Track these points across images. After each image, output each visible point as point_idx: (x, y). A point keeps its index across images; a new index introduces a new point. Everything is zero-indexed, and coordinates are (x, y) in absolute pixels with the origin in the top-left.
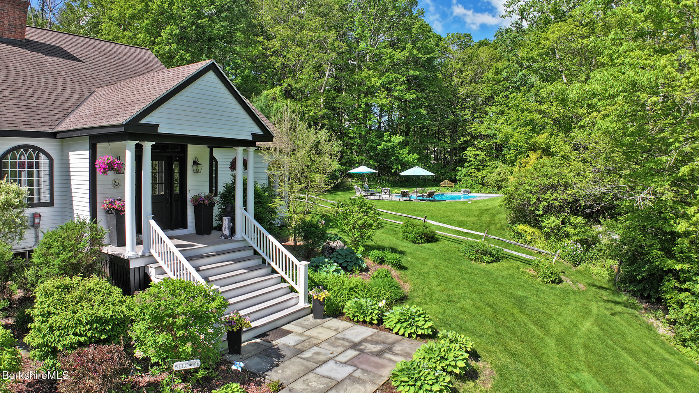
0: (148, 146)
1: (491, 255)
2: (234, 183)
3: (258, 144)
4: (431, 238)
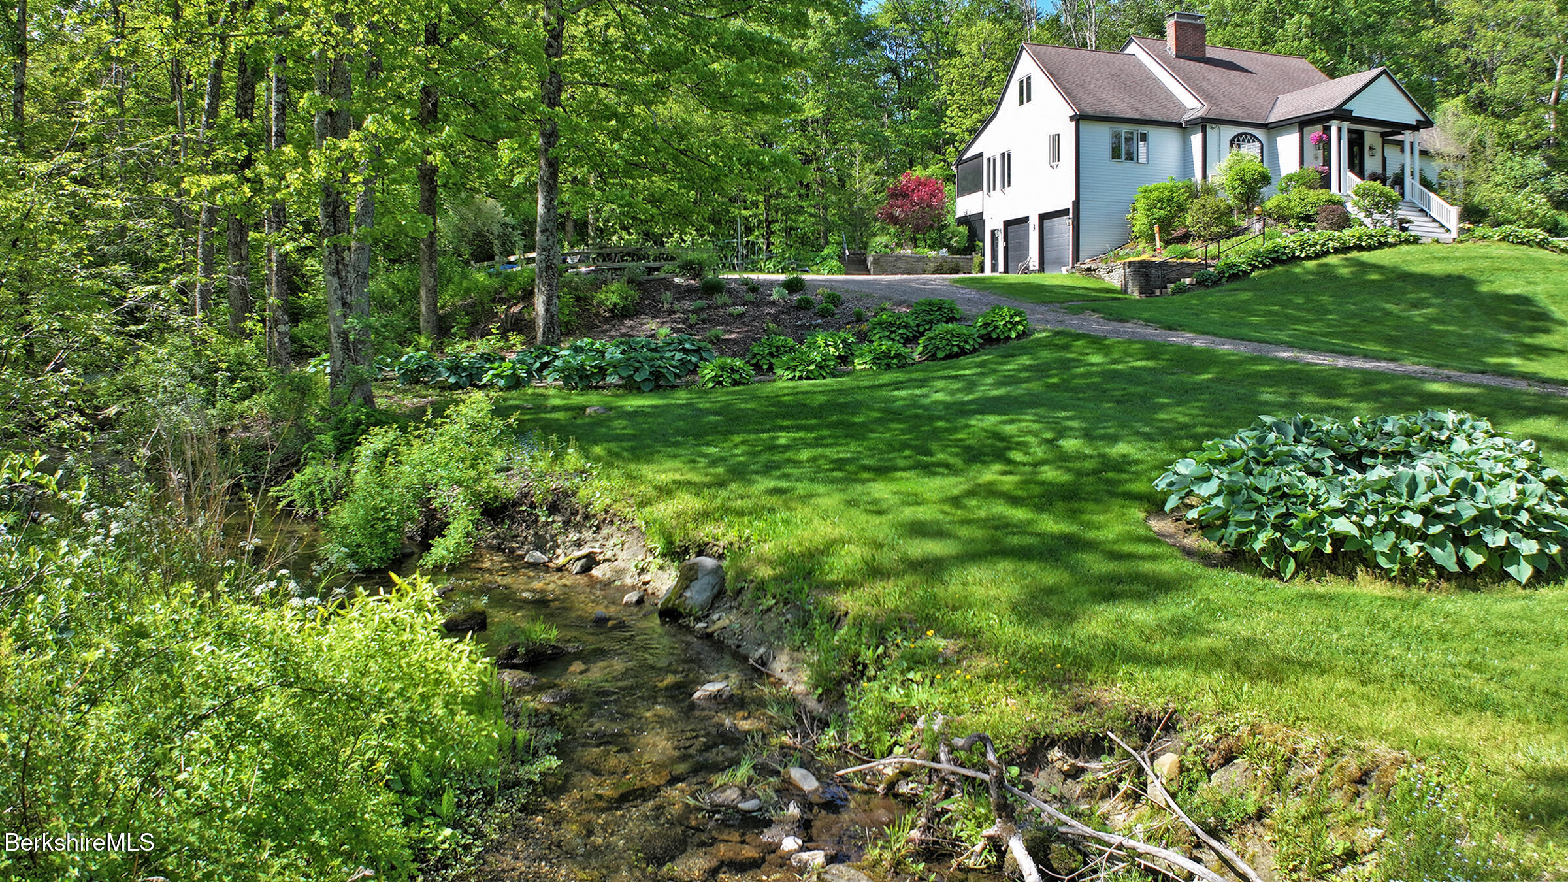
0: (1345, 124)
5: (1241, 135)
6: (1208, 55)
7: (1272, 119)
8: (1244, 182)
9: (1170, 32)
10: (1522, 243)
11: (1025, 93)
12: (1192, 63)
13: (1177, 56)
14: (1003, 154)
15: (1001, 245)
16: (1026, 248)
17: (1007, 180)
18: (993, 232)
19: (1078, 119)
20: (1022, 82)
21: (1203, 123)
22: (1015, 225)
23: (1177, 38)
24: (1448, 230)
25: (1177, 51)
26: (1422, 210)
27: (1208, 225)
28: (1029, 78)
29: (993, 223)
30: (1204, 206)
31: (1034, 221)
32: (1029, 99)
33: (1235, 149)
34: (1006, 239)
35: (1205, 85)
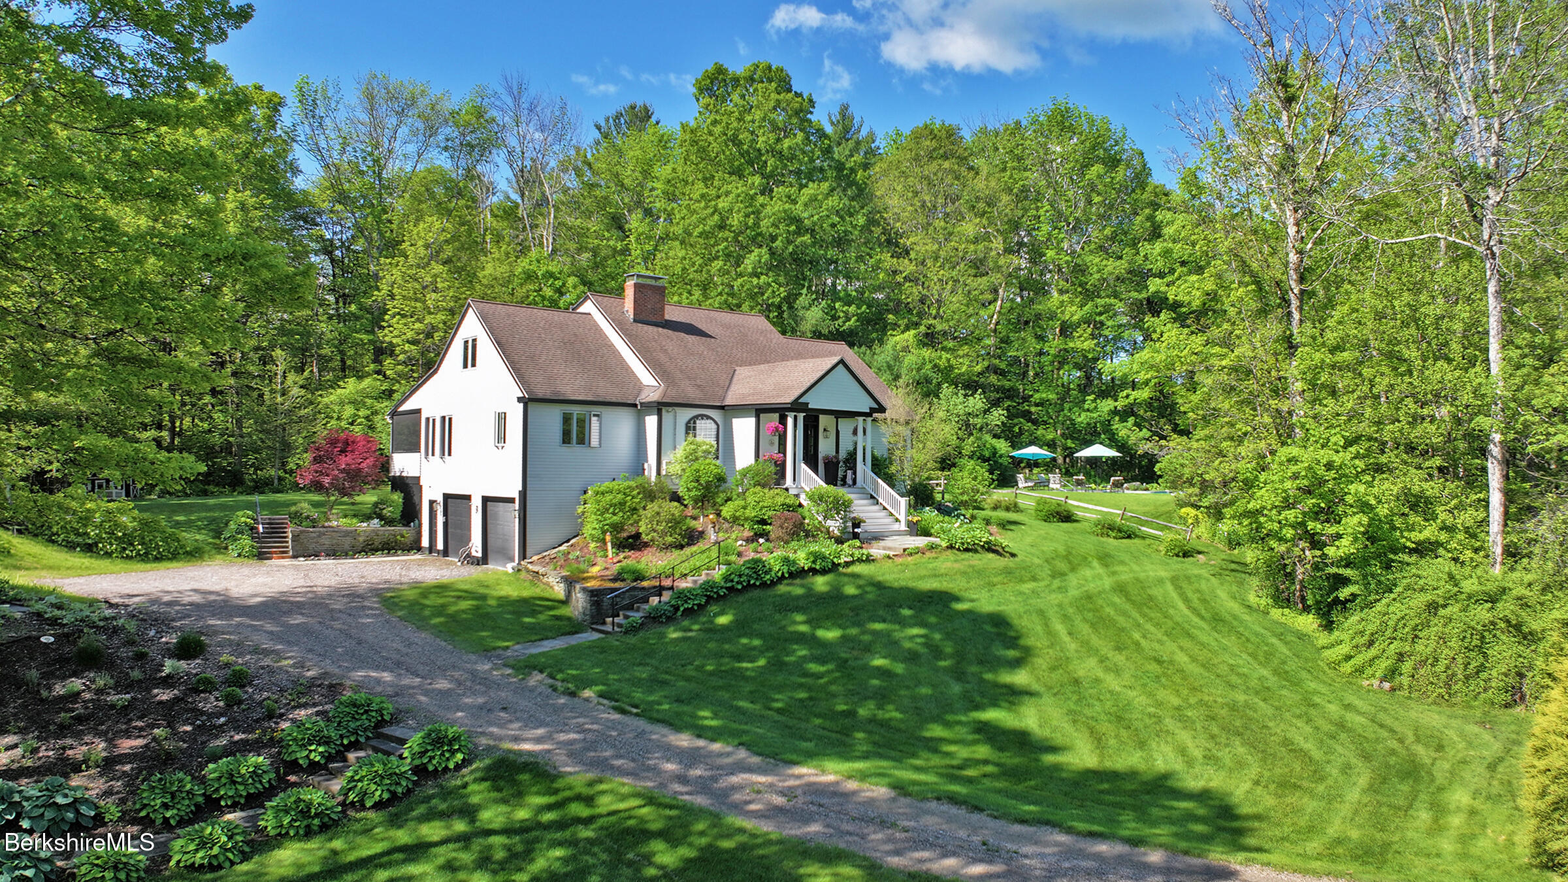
0: (801, 416)
1: (1120, 531)
2: (855, 449)
3: (875, 415)
4: (1066, 517)
5: (697, 417)
6: (667, 317)
7: (729, 401)
8: (700, 484)
9: (630, 293)
10: (967, 550)
11: (470, 358)
12: (651, 328)
13: (635, 321)
14: (443, 418)
15: (440, 519)
16: (468, 528)
17: (447, 449)
18: (432, 503)
19: (525, 401)
20: (466, 342)
21: (659, 407)
22: (455, 502)
23: (635, 301)
24: (897, 520)
25: (635, 315)
26: (872, 497)
27: (663, 534)
28: (474, 340)
29: (431, 492)
30: (658, 513)
31: (476, 503)
32: (474, 365)
33: (690, 438)
34: (445, 514)
35: (663, 358)
